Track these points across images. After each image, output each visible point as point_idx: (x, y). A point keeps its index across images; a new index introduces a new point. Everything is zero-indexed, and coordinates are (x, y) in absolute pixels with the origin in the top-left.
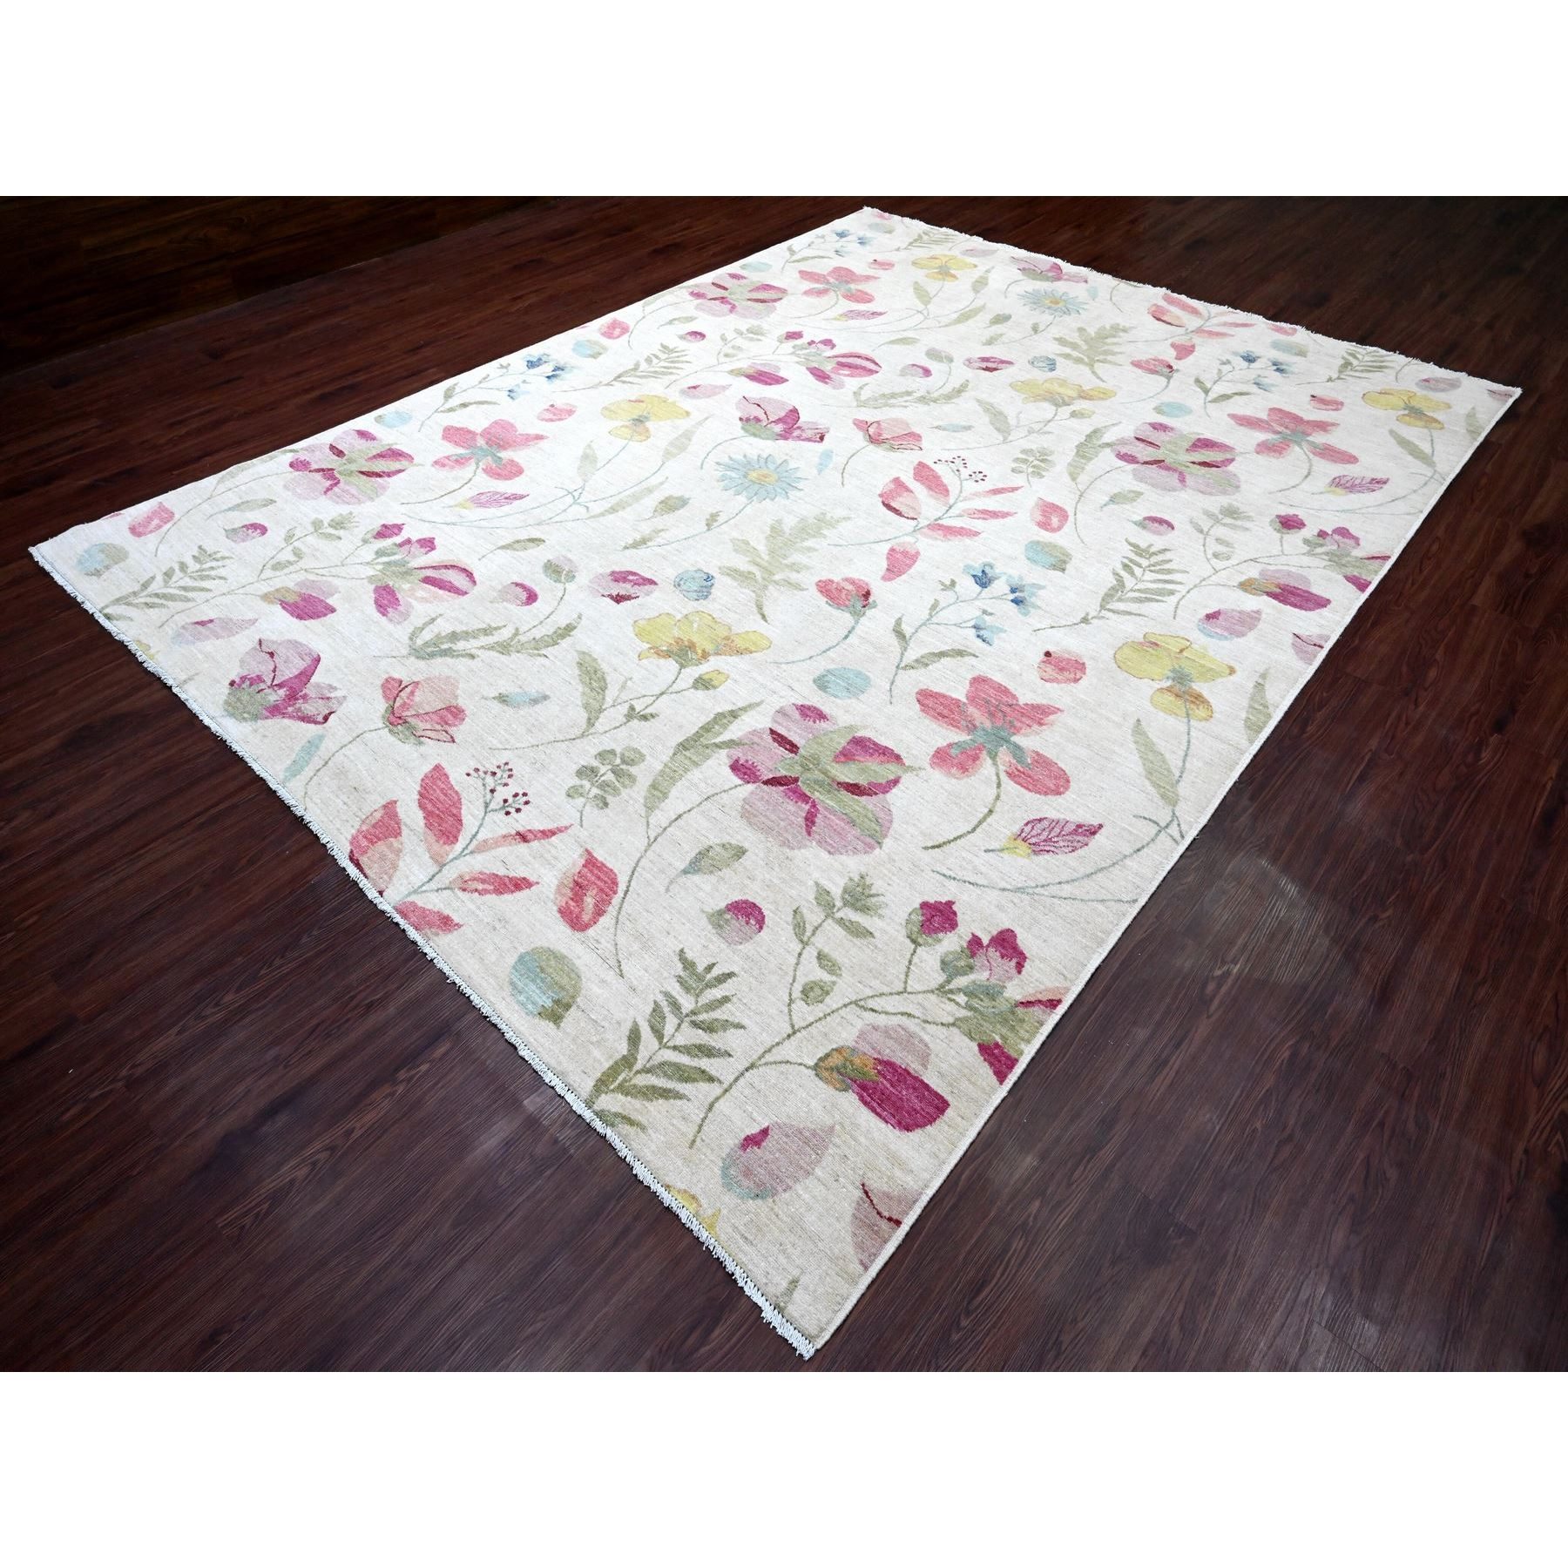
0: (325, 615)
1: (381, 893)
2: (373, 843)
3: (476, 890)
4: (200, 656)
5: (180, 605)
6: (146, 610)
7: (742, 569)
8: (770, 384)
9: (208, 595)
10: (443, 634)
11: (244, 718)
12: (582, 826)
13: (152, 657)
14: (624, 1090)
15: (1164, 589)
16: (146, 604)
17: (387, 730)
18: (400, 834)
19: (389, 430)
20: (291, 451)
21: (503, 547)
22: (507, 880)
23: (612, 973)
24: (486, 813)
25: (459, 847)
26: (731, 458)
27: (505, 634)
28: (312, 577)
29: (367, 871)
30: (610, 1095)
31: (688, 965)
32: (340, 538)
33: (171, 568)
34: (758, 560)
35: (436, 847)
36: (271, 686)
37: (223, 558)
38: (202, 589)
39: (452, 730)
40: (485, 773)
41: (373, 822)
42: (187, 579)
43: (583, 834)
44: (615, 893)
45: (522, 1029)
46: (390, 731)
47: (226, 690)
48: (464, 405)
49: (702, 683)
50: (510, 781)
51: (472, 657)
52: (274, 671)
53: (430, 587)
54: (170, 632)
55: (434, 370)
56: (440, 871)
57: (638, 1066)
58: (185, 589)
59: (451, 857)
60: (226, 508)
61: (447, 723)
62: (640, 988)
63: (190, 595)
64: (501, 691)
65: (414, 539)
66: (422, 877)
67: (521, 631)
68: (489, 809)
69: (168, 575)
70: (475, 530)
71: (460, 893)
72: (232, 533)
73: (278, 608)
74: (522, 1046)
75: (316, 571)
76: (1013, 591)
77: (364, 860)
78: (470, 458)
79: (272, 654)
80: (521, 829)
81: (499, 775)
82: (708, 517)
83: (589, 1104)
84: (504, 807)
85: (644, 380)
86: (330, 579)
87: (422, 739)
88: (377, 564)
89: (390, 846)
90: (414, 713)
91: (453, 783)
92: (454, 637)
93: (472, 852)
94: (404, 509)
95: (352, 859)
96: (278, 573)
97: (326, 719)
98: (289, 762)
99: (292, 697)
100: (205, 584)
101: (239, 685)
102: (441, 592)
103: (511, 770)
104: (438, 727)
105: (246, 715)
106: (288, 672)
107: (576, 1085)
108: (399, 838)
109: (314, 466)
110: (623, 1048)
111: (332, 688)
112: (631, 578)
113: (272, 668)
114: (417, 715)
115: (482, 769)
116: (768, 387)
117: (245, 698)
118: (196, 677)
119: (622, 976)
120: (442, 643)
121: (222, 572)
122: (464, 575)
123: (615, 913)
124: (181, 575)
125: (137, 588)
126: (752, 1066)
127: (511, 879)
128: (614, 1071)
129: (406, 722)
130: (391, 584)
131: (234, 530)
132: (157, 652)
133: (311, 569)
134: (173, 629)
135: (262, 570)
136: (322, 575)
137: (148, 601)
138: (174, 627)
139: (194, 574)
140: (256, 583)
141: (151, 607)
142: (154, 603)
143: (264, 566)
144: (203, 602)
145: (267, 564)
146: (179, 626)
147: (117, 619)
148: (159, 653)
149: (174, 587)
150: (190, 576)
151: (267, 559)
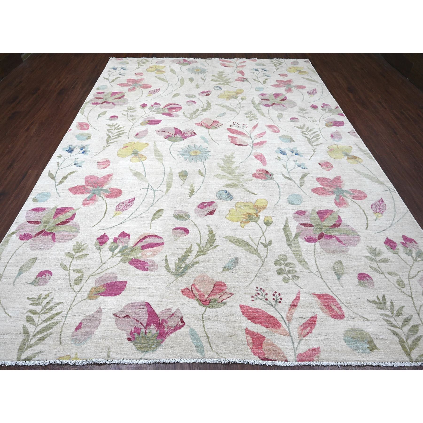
0: (125, 286)
1: (286, 361)
2: (262, 348)
3: (308, 333)
4: (101, 341)
5: (56, 329)
6: (43, 342)
7: (230, 183)
8: (158, 123)
9: (63, 314)
10: (177, 262)
11: (154, 348)
12: (302, 288)
13: (77, 359)
14: (411, 349)
15: (316, 135)
16: (39, 340)
17: (208, 308)
18: (264, 337)
19: (46, 202)
20: (13, 233)
21: (152, 220)
22: (309, 322)
23: (366, 321)
24: (274, 308)
25: (283, 324)
26: (180, 152)
27: (195, 248)
28: (98, 276)
29: (273, 358)
30: (412, 353)
31: (374, 302)
32: (88, 254)
33: (27, 317)
34: (229, 178)
35: (280, 331)
36: (146, 328)
37: (47, 295)
38: (57, 314)
39: (226, 291)
40: (256, 296)
41: (251, 341)
42: (42, 316)
43: (305, 290)
44: (335, 299)
45: (374, 359)
46: (209, 307)
47: (131, 344)
48: (65, 178)
49: (268, 223)
50: (266, 292)
51: (197, 262)
52: (138, 321)
53: (148, 249)
54: (69, 342)
55: (30, 171)
56: (291, 337)
57: (405, 340)
58: (47, 320)
59: (287, 330)
60: (16, 275)
61: (222, 290)
62: (376, 319)
63: (55, 320)
64: (222, 267)
65: (117, 236)
66: (290, 344)
67: (199, 243)
68: (274, 306)
69: (30, 320)
70: (134, 219)
71: (306, 338)
72: (35, 283)
73: (102, 298)
74: (381, 364)
75: (96, 273)
76: (292, 152)
77: (267, 356)
78: (95, 196)
79: (127, 316)
80: (290, 304)
81: (260, 293)
82: (198, 173)
83: (411, 361)
84: (276, 301)
85: (117, 140)
86: (106, 272)
87: (224, 301)
88: (116, 254)
89: (267, 344)
90: (207, 295)
91: (252, 307)
92: (182, 260)
93: (289, 323)
94: (96, 228)
95: (263, 360)
96: (81, 285)
97: (182, 321)
98: (194, 348)
99: (159, 325)
100: (54, 312)
101: (134, 338)
102: (155, 248)
103: (261, 289)
104: (222, 293)
105: (153, 346)
106: (144, 317)
107: (403, 360)
108: (266, 339)
109: (34, 234)
110: (396, 338)
111: (170, 310)
112: (205, 205)
113: (135, 321)
114: (209, 295)
115: (254, 295)
116: (158, 125)
117: (143, 340)
118: (110, 350)
119: (368, 320)
120: (181, 265)
121: (55, 301)
122: (154, 238)
123: (343, 305)
124: (37, 316)
125: (23, 337)
126: (418, 314)
127: (310, 320)
128: (404, 347)
129: (210, 300)
130: (132, 257)
131: (34, 281)
132: (76, 354)
133: (93, 273)
134: (69, 340)
135: (72, 288)
136: (101, 273)
137: (39, 338)
138: (68, 339)
139: (43, 311)
140: (77, 295)
141: (44, 339)
142: (43, 337)
143: (71, 286)
144: (65, 319)
145: (71, 284)
146: (71, 336)
147: (34, 357)
148: (78, 354)
149: (42, 323)
150: (43, 313)
151: (68, 282)
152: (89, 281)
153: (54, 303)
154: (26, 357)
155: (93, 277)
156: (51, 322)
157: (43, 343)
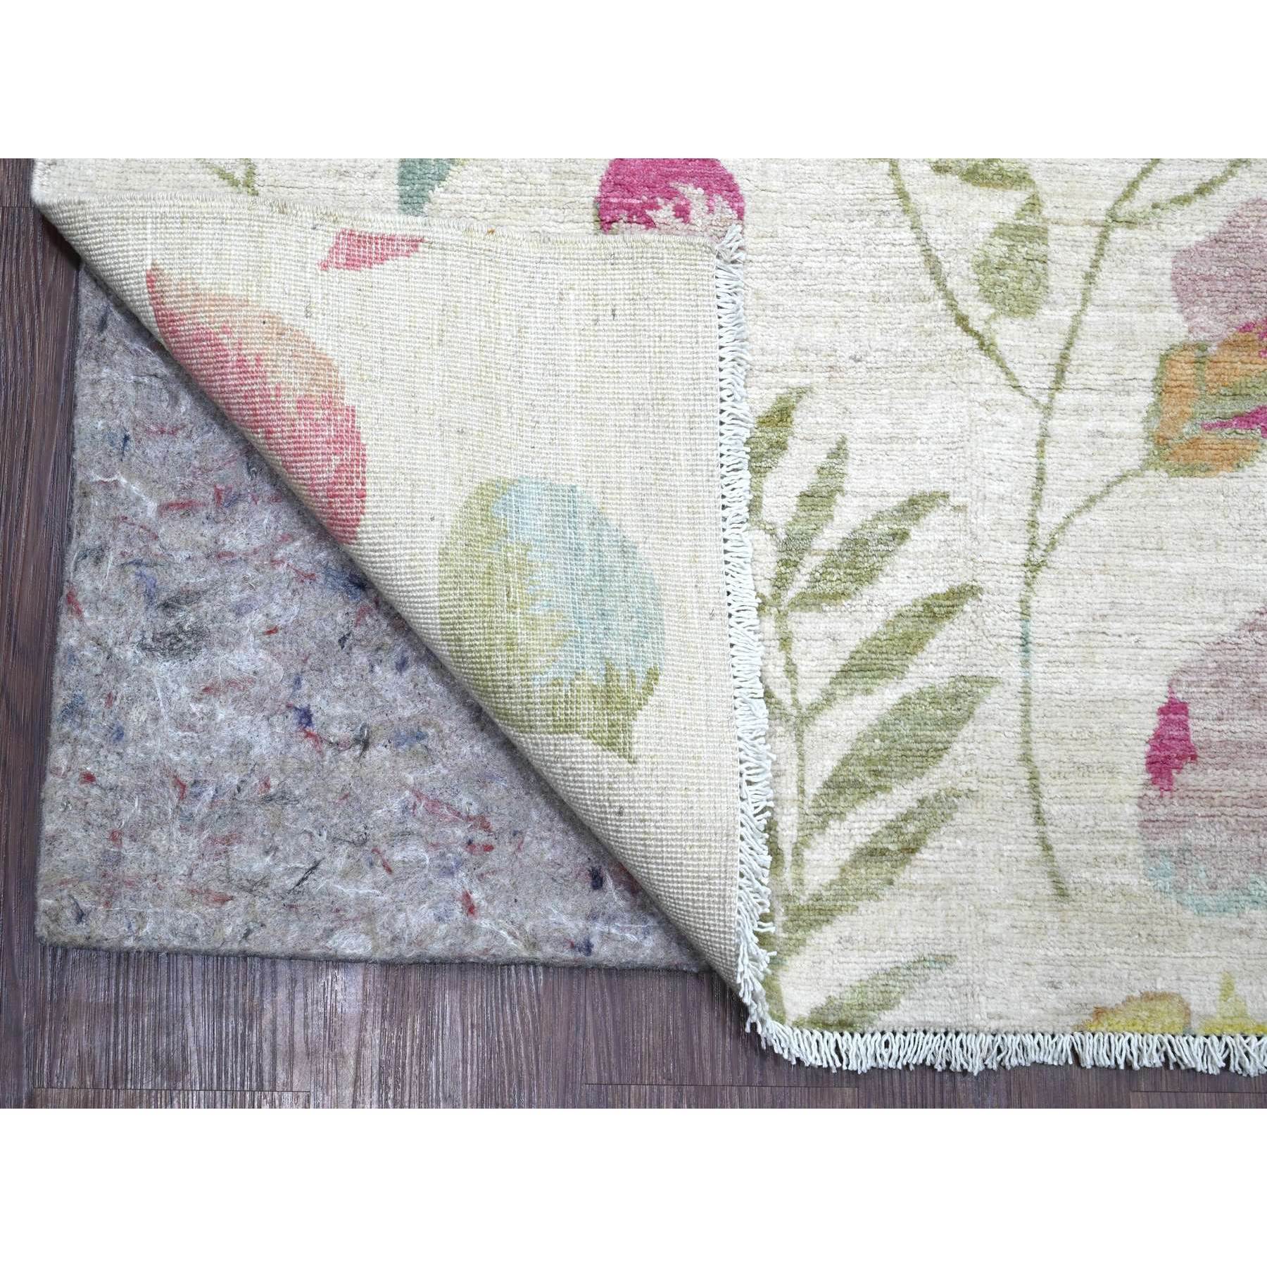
5: (982, 758)
9: (994, 615)
28: (1186, 230)
38: (933, 613)
42: (807, 630)
54: (1133, 880)
58: (864, 669)
63: (933, 668)
96: (1054, 315)
132: (1227, 989)
133: (1128, 194)
134: (1121, 860)
135: (985, 346)
136: (1200, 191)
137: (861, 840)
138: (1115, 849)
139: (801, 582)
140: (1055, 424)
141: (910, 850)
142: (894, 828)
143: (962, 321)
144: (1025, 663)
145: (964, 308)
146: (1133, 833)
147: (886, 1005)
148: (1241, 988)
149: (829, 699)
150: (803, 602)
151: (927, 285)
152: (1112, 284)
153: (875, 504)
154: (821, 1000)
155: (1139, 234)
156: (910, 684)
157: (912, 886)
